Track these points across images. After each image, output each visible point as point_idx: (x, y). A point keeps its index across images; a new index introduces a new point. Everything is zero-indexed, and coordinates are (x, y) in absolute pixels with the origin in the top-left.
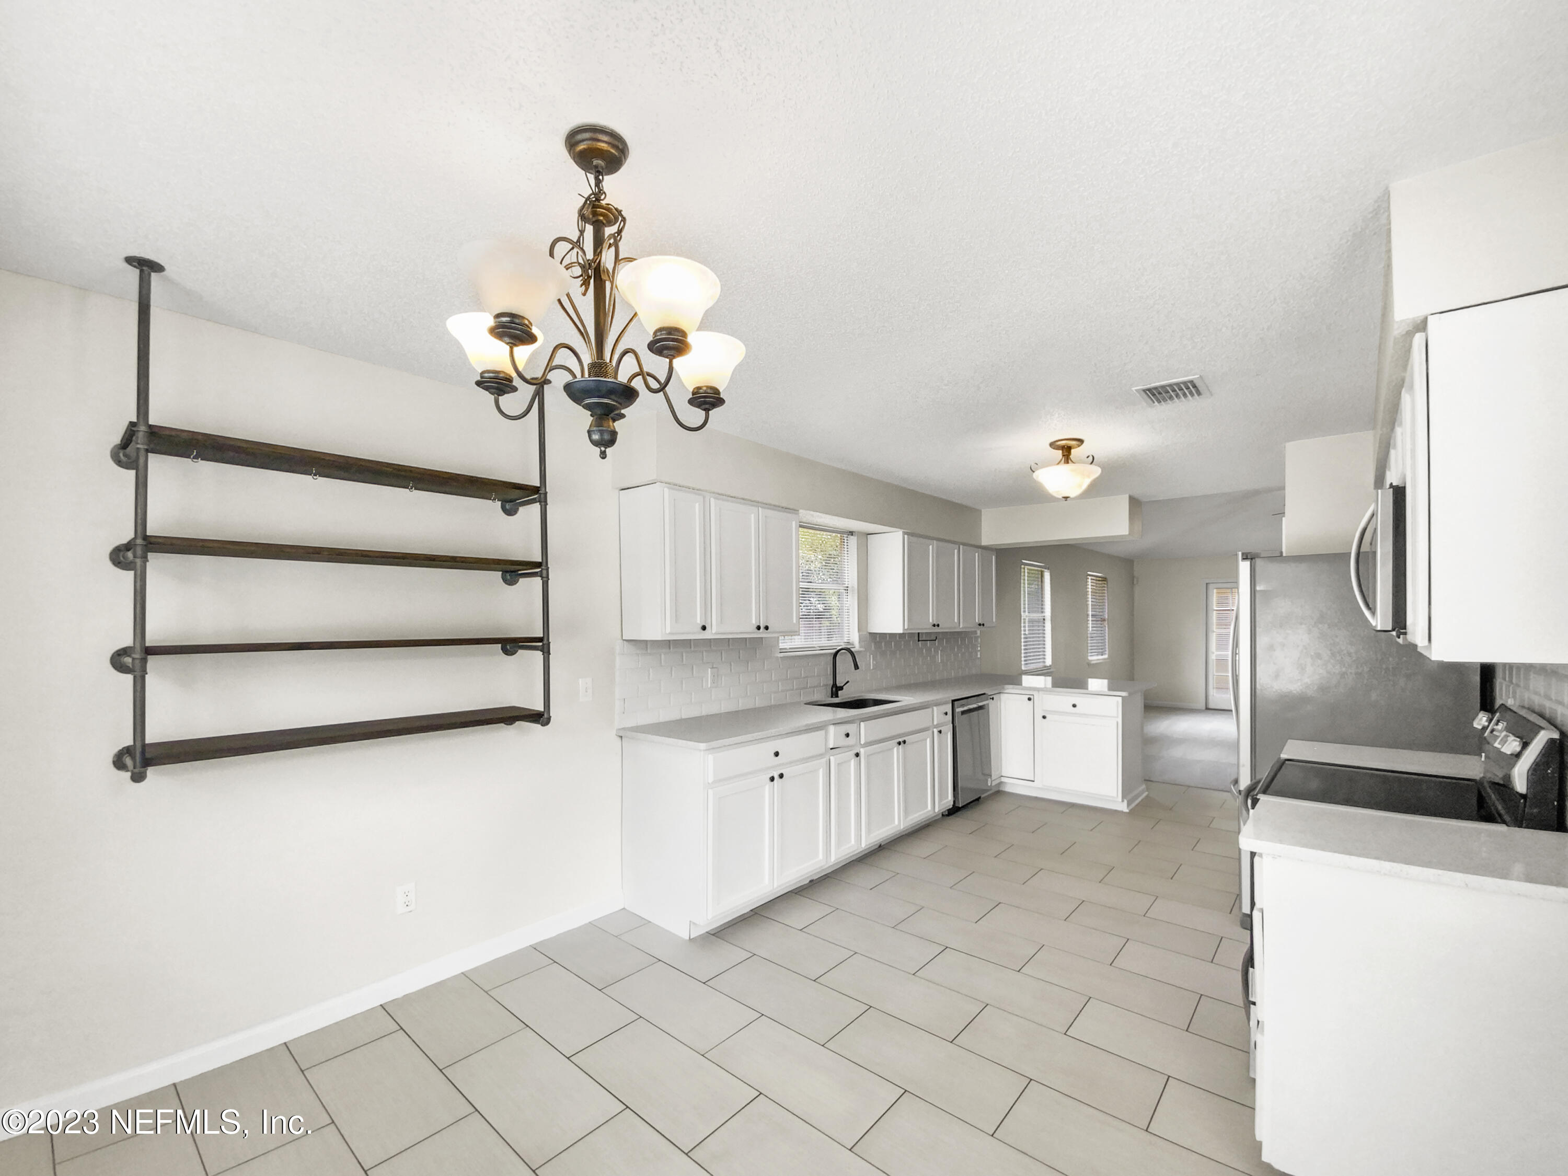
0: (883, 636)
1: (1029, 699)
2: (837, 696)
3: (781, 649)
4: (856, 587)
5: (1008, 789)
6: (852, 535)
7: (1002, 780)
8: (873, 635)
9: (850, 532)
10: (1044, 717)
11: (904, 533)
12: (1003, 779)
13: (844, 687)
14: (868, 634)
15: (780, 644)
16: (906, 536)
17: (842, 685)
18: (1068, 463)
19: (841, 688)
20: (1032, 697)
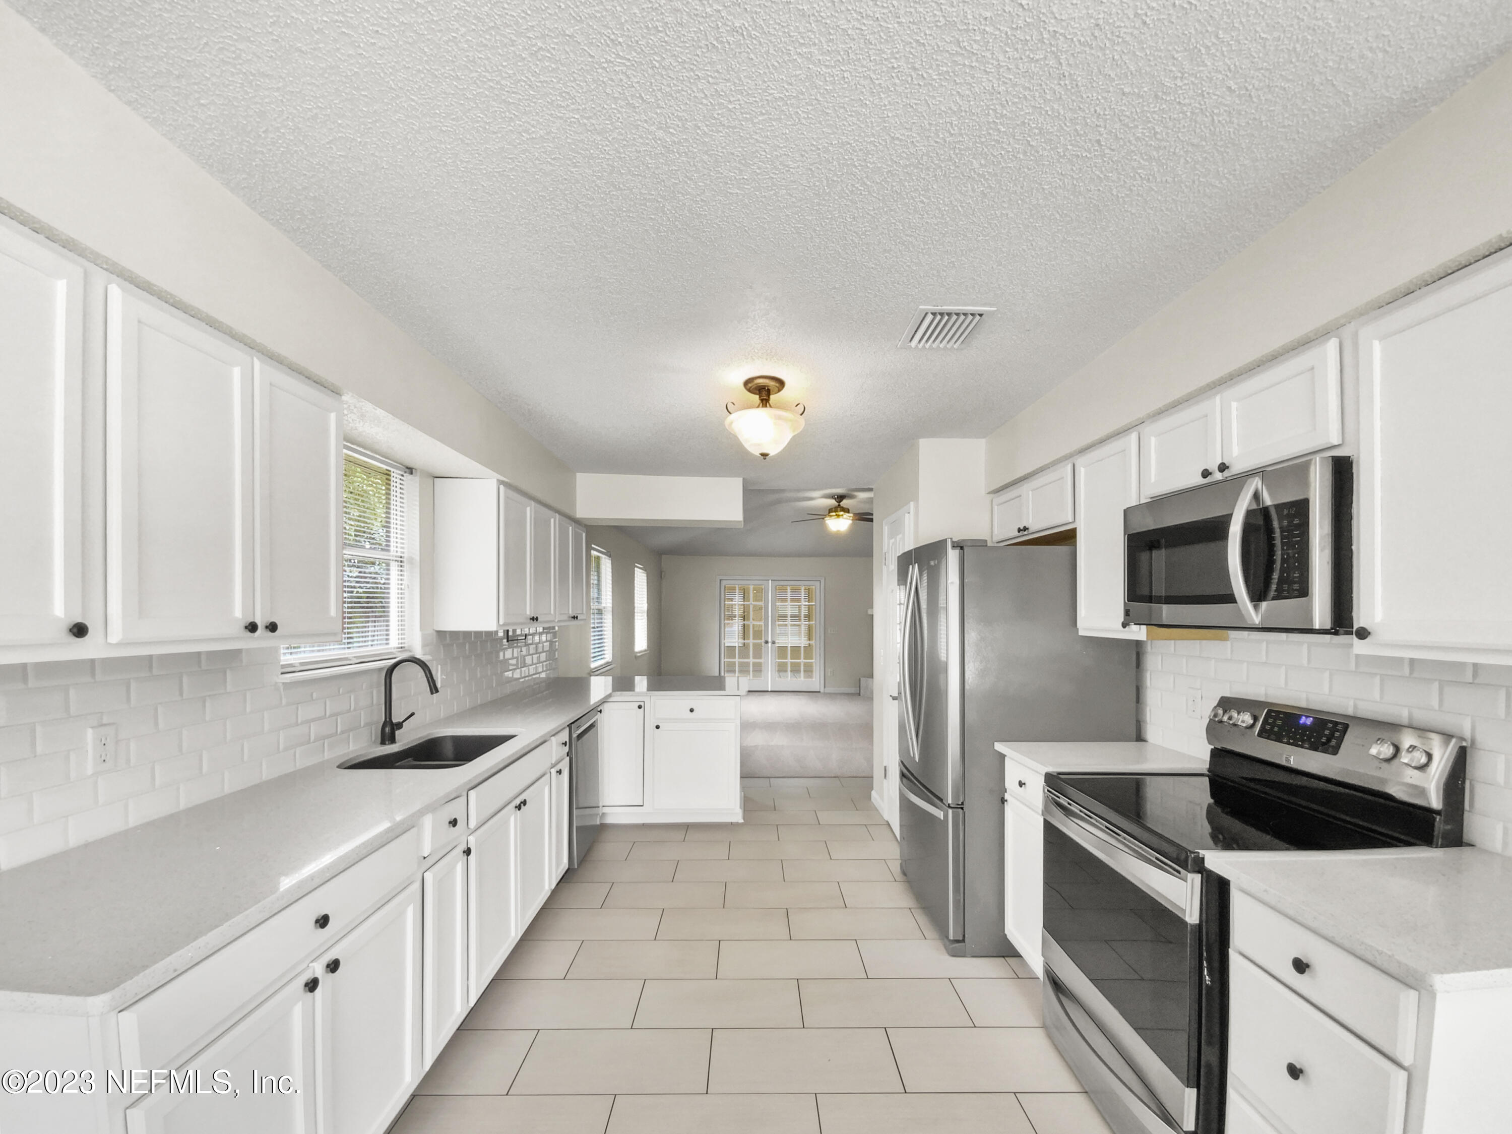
0: (455, 635)
1: (640, 707)
2: (392, 740)
3: (283, 666)
4: (417, 558)
5: (609, 820)
6: (411, 473)
7: (604, 811)
8: (441, 634)
9: (407, 468)
10: (658, 727)
11: (501, 482)
12: (606, 810)
13: (404, 724)
14: (435, 633)
15: (282, 658)
16: (502, 487)
17: (401, 721)
18: (766, 406)
19: (400, 725)
20: (642, 704)
